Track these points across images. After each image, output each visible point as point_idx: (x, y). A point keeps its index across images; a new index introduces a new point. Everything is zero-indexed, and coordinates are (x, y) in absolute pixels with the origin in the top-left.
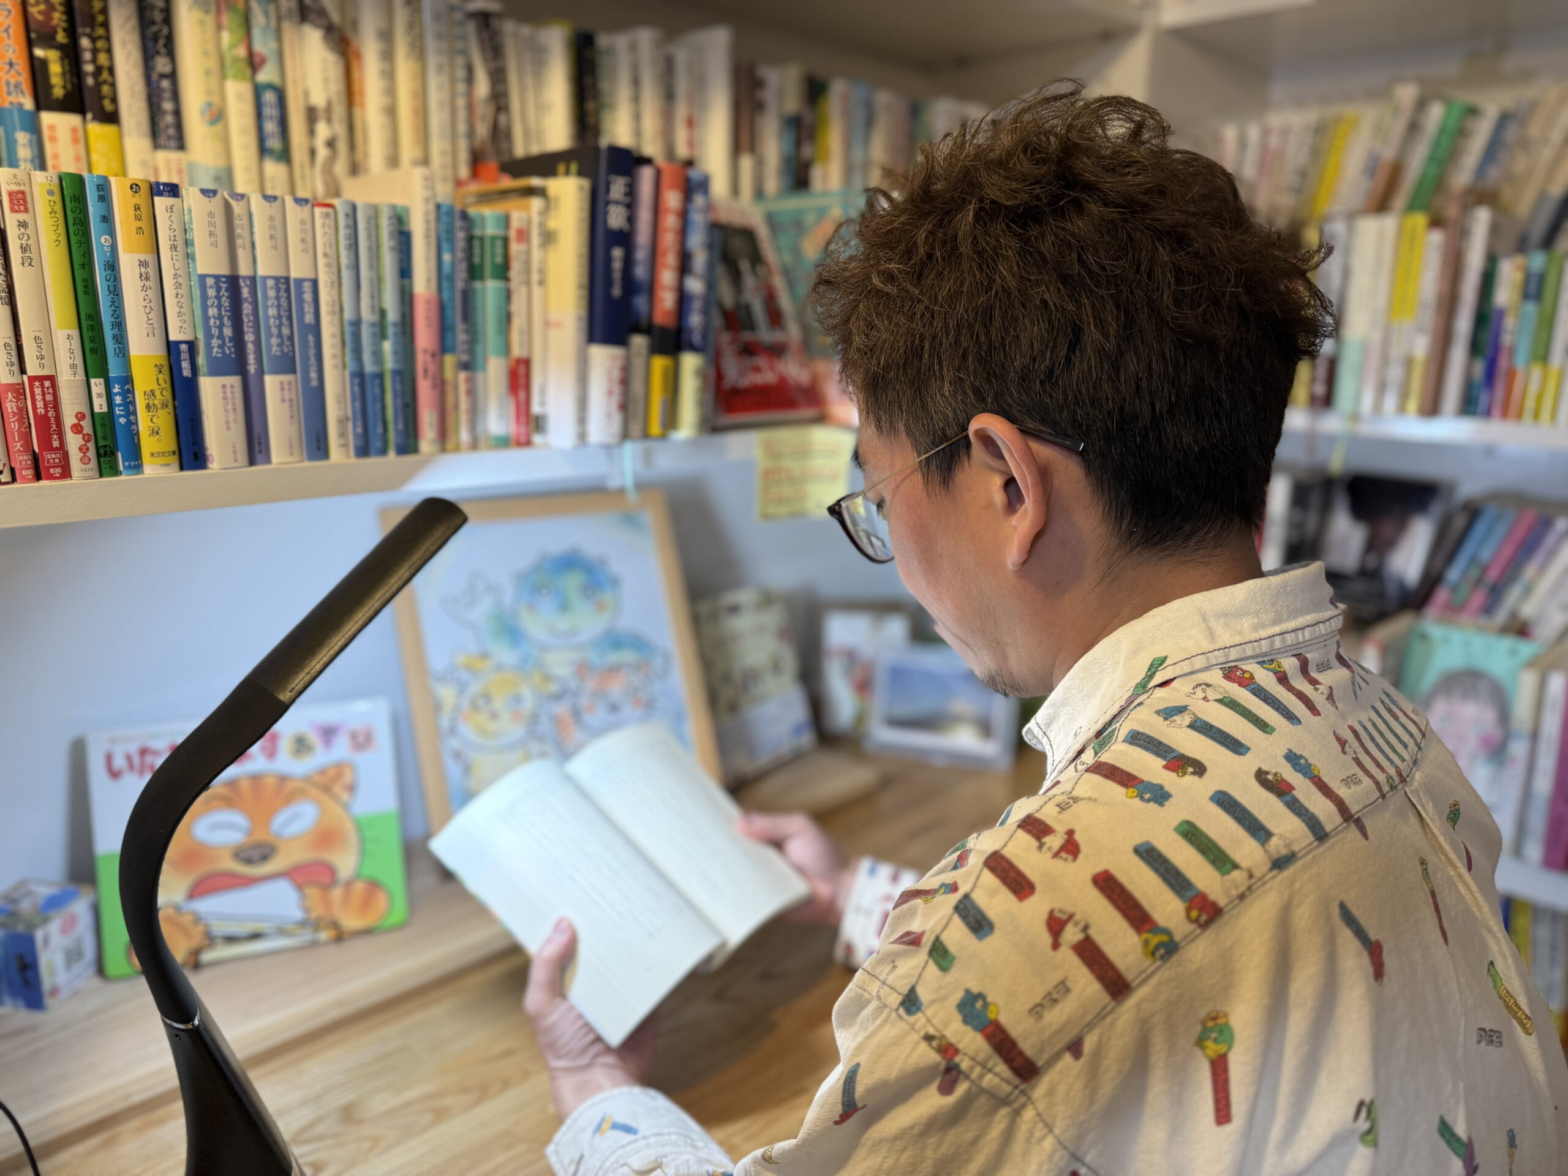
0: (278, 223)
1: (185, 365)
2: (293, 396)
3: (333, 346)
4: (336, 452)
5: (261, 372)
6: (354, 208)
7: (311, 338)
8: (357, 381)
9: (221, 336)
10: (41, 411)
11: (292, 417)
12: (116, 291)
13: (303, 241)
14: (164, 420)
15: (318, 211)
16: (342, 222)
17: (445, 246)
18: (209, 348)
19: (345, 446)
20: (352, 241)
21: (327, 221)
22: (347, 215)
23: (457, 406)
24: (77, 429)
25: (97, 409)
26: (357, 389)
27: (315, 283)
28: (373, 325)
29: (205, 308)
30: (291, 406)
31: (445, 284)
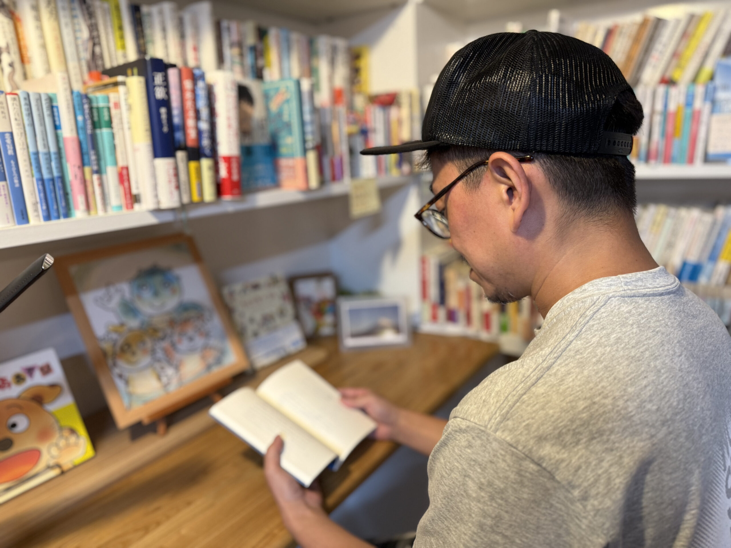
2: (6, 192)
3: (25, 165)
4: (33, 219)
6: (28, 95)
7: (13, 162)
8: (40, 183)
11: (7, 203)
13: (3, 113)
15: (9, 97)
16: (23, 102)
17: (78, 112)
19: (38, 216)
20: (29, 112)
21: (15, 102)
22: (25, 99)
23: (94, 192)
26: (41, 187)
27: (11, 134)
28: (46, 154)
30: (6, 198)
31: (80, 132)
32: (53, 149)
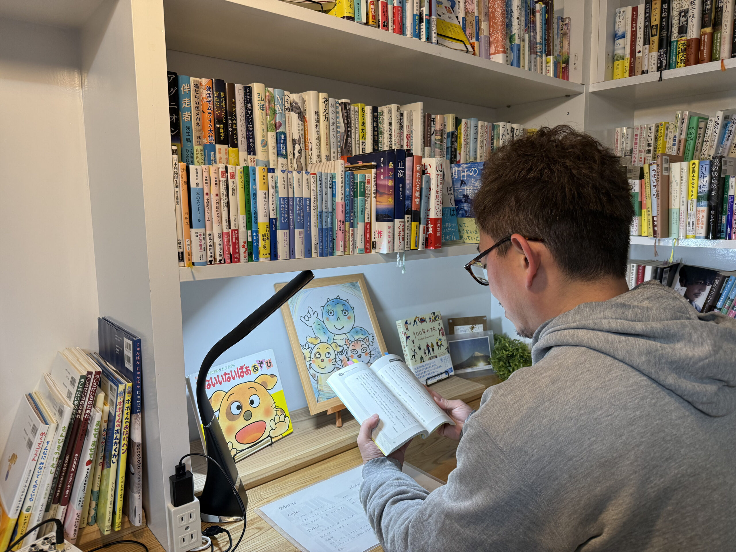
0: (301, 179)
1: (274, 226)
2: (303, 236)
3: (315, 220)
4: (314, 255)
5: (294, 229)
6: (322, 174)
7: (308, 217)
8: (321, 231)
9: (284, 217)
10: (234, 241)
11: (302, 244)
12: (255, 203)
13: (307, 186)
14: (267, 243)
15: (311, 176)
16: (318, 180)
17: (347, 185)
18: (281, 220)
19: (316, 253)
20: (321, 185)
21: (314, 179)
22: (320, 177)
23: (349, 241)
24: (243, 246)
25: (249, 240)
26: (320, 234)
27: (310, 199)
28: (326, 213)
29: (280, 208)
30: (302, 240)
31: (346, 198)
32: (330, 210)
